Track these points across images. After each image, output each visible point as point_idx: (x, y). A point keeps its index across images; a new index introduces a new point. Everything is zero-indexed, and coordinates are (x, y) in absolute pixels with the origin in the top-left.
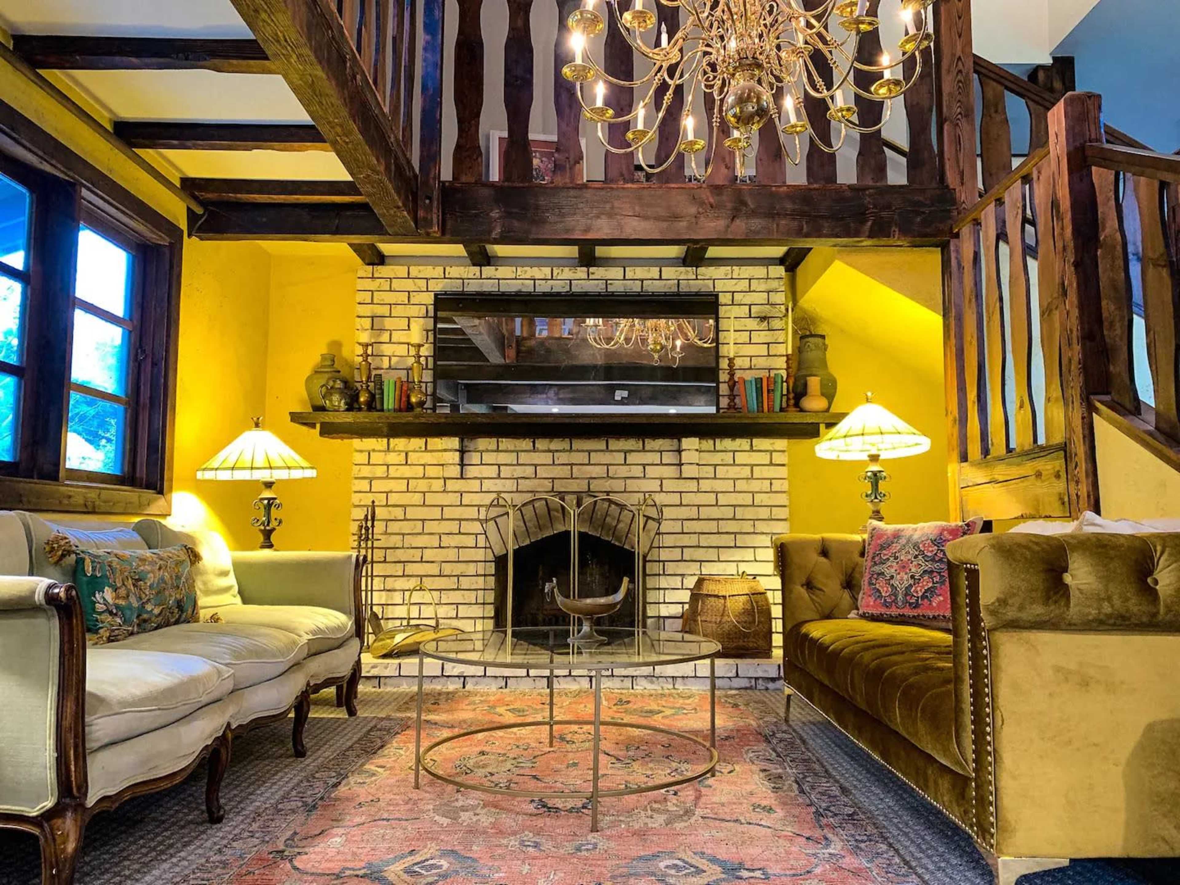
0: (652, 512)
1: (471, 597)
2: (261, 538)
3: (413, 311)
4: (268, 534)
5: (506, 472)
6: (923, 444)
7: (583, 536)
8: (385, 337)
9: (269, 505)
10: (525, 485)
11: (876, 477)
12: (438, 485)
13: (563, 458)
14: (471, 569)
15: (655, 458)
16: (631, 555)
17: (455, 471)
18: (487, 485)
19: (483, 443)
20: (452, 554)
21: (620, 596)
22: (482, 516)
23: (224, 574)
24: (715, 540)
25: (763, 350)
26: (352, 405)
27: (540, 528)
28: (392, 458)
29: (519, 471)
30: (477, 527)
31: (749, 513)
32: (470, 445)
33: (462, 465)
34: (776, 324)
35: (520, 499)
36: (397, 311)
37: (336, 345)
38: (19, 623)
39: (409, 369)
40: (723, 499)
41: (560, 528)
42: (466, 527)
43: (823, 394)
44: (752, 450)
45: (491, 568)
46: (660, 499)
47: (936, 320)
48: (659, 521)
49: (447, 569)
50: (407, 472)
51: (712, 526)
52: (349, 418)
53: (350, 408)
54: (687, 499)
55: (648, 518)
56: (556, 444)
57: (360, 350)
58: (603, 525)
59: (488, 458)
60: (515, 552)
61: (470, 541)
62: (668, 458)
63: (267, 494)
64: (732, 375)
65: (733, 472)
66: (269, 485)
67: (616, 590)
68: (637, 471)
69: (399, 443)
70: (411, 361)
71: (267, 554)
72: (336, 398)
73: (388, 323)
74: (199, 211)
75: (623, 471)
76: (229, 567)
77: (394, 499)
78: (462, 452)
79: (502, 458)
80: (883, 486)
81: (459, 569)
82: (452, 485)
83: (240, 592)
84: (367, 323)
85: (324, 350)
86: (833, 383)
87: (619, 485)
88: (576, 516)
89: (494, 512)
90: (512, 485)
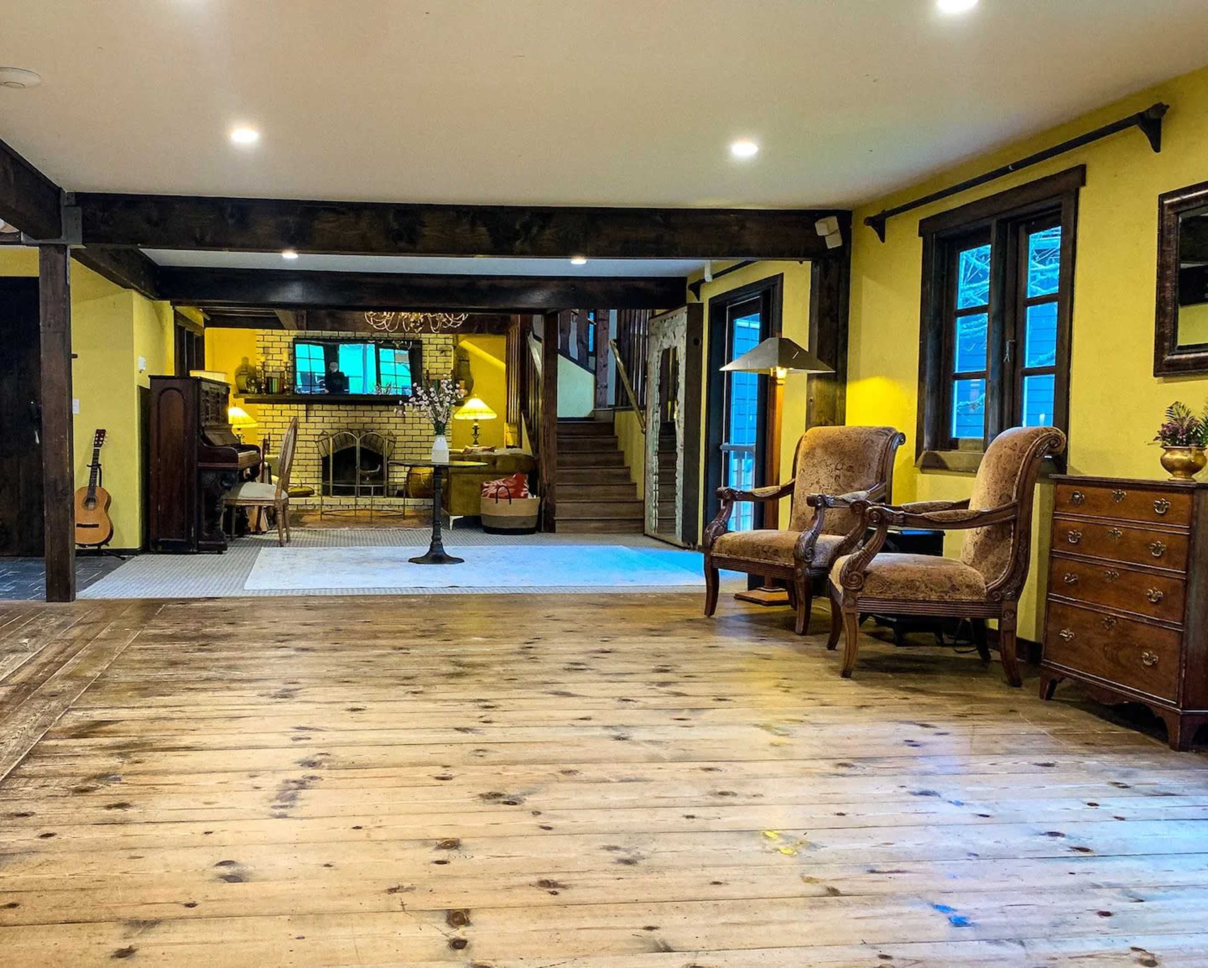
0: (391, 438)
1: (312, 475)
3: (283, 345)
5: (326, 419)
6: (494, 416)
7: (362, 449)
8: (270, 357)
10: (335, 426)
11: (476, 428)
13: (352, 414)
14: (312, 463)
16: (381, 457)
17: (304, 420)
18: (319, 426)
19: (315, 407)
21: (378, 470)
22: (316, 440)
24: (418, 450)
25: (442, 365)
26: (260, 391)
27: (342, 445)
28: (274, 413)
29: (332, 420)
30: (314, 444)
32: (310, 407)
33: (307, 416)
34: (448, 353)
35: (333, 432)
36: (275, 345)
37: (246, 359)
39: (282, 372)
40: (423, 433)
41: (351, 445)
42: (309, 444)
45: (321, 462)
46: (395, 432)
47: (503, 366)
48: (395, 442)
50: (281, 419)
51: (418, 445)
52: (259, 397)
53: (258, 393)
54: (407, 433)
55: (390, 441)
56: (348, 408)
57: (260, 364)
58: (370, 443)
59: (318, 413)
60: (333, 454)
61: (311, 451)
64: (428, 377)
67: (376, 468)
68: (385, 420)
69: (278, 406)
70: (283, 369)
72: (253, 388)
73: (271, 351)
74: (209, 319)
75: (379, 420)
77: (276, 431)
78: (307, 410)
79: (325, 413)
80: (478, 432)
81: (307, 463)
82: (302, 426)
84: (261, 350)
85: (241, 360)
86: (472, 382)
87: (377, 426)
88: (358, 440)
89: (322, 437)
90: (329, 426)
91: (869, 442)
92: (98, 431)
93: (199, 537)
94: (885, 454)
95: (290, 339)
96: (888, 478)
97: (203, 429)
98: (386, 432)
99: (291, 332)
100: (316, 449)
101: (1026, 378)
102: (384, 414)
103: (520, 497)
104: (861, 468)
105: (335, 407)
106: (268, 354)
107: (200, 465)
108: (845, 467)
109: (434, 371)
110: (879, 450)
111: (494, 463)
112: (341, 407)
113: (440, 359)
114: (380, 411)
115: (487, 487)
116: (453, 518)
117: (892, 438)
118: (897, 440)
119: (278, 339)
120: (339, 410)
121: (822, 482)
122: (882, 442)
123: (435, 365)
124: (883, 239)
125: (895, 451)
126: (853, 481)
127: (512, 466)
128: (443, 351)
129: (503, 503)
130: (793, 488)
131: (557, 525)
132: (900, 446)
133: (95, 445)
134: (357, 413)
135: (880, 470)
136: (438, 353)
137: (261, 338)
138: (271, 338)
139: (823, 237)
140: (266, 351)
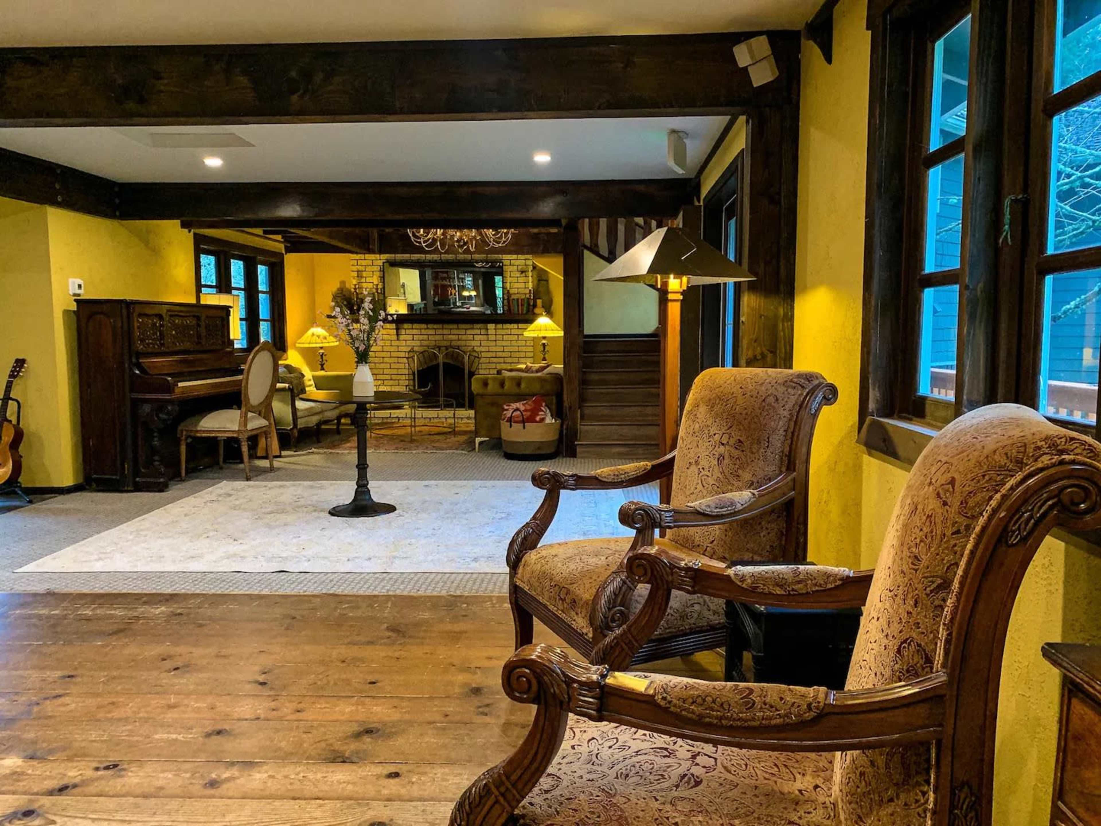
0: (476, 354)
2: (320, 366)
3: (375, 268)
4: (322, 365)
5: (416, 337)
6: (556, 334)
7: (445, 365)
8: (363, 280)
9: (322, 356)
10: (423, 343)
11: (544, 345)
12: (388, 343)
13: (440, 332)
14: (403, 377)
15: (478, 332)
17: (395, 337)
18: (408, 343)
19: (406, 326)
20: (395, 371)
22: (407, 356)
23: (310, 380)
25: (522, 285)
29: (421, 337)
30: (405, 360)
31: (517, 355)
32: (400, 326)
33: (398, 335)
34: (528, 274)
35: (421, 349)
36: (368, 268)
37: (343, 283)
38: (283, 393)
39: (373, 293)
41: (434, 363)
42: (400, 360)
43: (543, 307)
44: (518, 328)
46: (479, 349)
48: (480, 358)
49: (394, 377)
51: (502, 360)
54: (491, 349)
55: (475, 357)
57: (353, 287)
58: (455, 359)
59: (408, 332)
61: (402, 366)
62: (483, 332)
63: (321, 351)
65: (511, 338)
66: (321, 348)
68: (471, 337)
70: (374, 291)
71: (322, 373)
73: (364, 274)
74: (289, 245)
75: (464, 337)
76: (311, 378)
78: (397, 329)
79: (415, 332)
80: (547, 348)
81: (399, 377)
82: (393, 343)
83: (316, 386)
84: (355, 274)
85: (338, 286)
87: (463, 343)
88: (441, 357)
89: (411, 354)
90: (418, 343)
91: (771, 400)
92: (17, 361)
93: (136, 473)
94: (796, 423)
95: (380, 263)
96: (799, 466)
97: (140, 355)
98: (470, 349)
99: (382, 256)
100: (407, 365)
101: (1049, 279)
102: (469, 332)
103: (536, 422)
104: (755, 447)
105: (424, 326)
106: (362, 277)
107: (135, 395)
108: (732, 441)
109: (515, 291)
110: (786, 413)
111: (519, 385)
112: (430, 326)
113: (521, 280)
114: (466, 329)
115: (507, 410)
116: (478, 440)
117: (812, 392)
118: (820, 395)
119: (370, 263)
120: (428, 328)
121: (703, 463)
122: (793, 399)
123: (516, 285)
124: (829, 59)
125: (815, 416)
126: (742, 467)
127: (536, 387)
128: (522, 272)
129: (517, 427)
130: (673, 465)
131: (578, 450)
132: (825, 409)
133: (10, 376)
134: (446, 332)
135: (787, 449)
136: (518, 274)
137: (355, 262)
138: (364, 263)
139: (745, 69)
140: (359, 274)
